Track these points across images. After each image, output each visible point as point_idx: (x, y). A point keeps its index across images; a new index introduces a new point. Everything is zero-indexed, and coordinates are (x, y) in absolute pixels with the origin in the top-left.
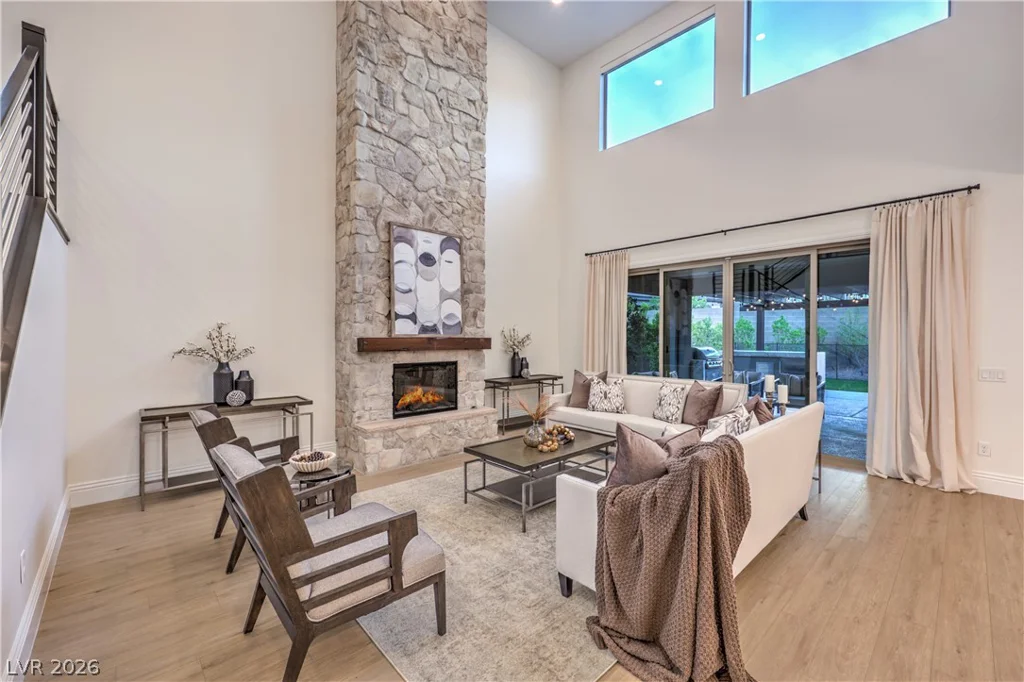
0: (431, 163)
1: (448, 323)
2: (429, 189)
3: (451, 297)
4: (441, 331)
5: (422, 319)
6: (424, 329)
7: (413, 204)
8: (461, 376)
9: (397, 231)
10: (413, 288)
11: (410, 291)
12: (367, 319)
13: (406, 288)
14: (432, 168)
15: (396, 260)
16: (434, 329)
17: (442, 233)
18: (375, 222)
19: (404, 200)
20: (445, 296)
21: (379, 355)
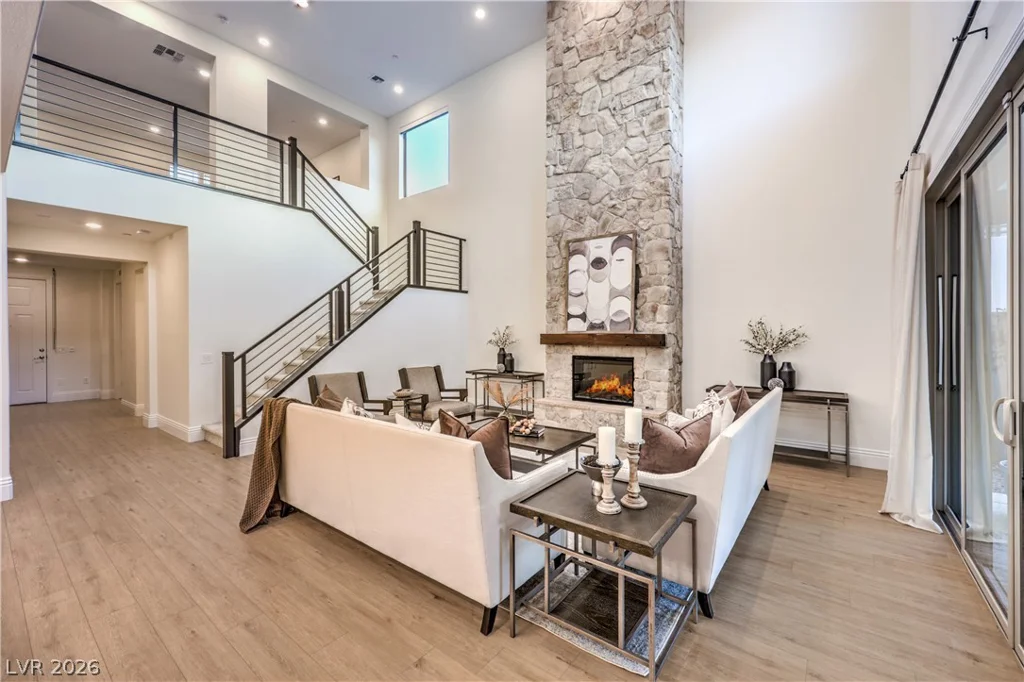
0: (604, 174)
1: (615, 319)
2: (603, 198)
3: (621, 294)
4: (608, 327)
5: (591, 318)
6: (592, 326)
7: (588, 217)
8: (638, 373)
9: (572, 246)
10: (584, 291)
11: (582, 294)
12: (554, 320)
13: (579, 292)
14: (605, 178)
15: (570, 271)
16: (602, 326)
17: (613, 235)
18: (559, 245)
19: (581, 218)
20: (614, 294)
21: (563, 347)
